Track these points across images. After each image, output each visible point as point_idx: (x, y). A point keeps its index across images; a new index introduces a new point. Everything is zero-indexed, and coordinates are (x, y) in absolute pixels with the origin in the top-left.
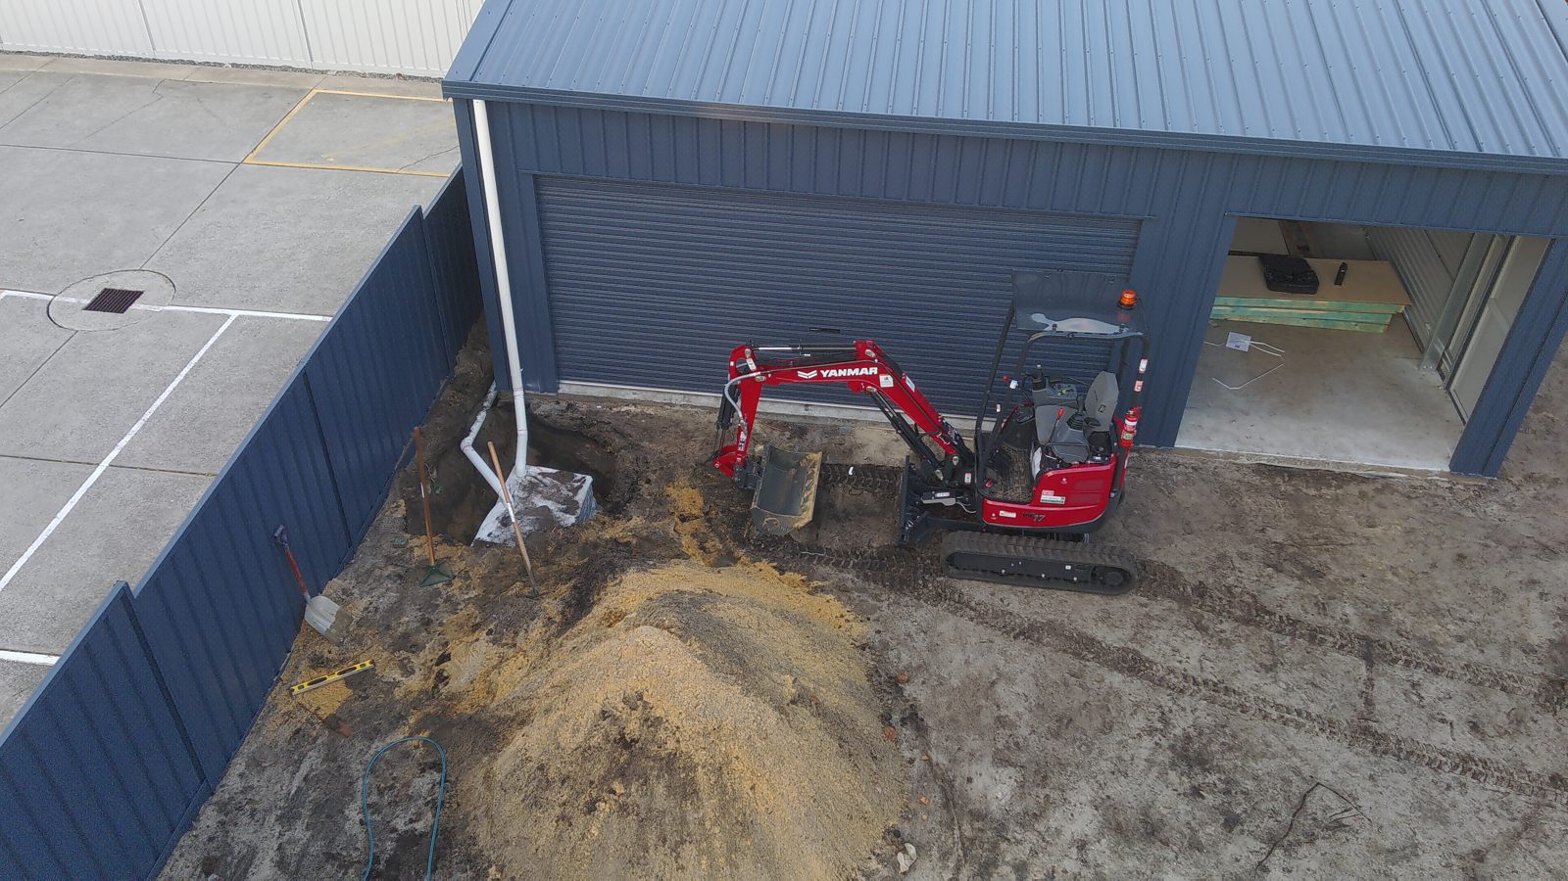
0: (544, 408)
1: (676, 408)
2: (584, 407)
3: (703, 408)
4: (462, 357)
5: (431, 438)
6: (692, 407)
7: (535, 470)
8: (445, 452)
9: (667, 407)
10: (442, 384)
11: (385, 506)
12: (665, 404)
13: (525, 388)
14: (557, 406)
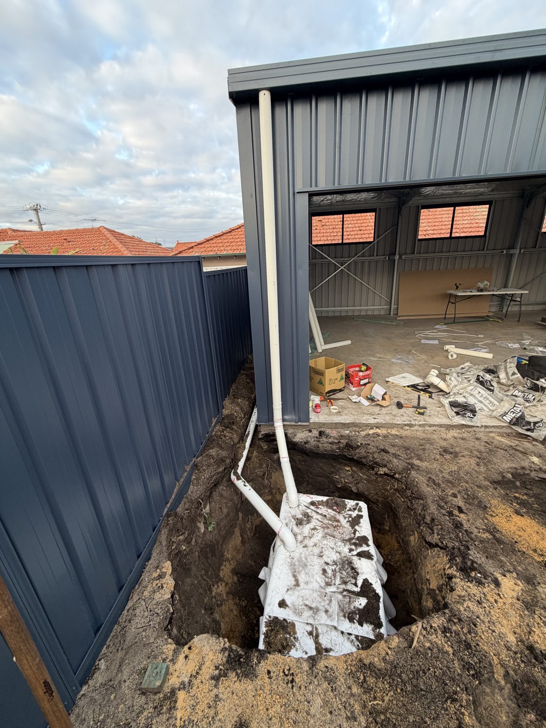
0: (300, 437)
1: (416, 428)
2: (334, 433)
3: (441, 426)
4: (227, 402)
5: (204, 470)
6: (430, 426)
7: (306, 499)
8: (216, 485)
9: (407, 428)
10: (214, 421)
11: (145, 577)
12: (406, 425)
13: (284, 420)
14: (310, 434)
